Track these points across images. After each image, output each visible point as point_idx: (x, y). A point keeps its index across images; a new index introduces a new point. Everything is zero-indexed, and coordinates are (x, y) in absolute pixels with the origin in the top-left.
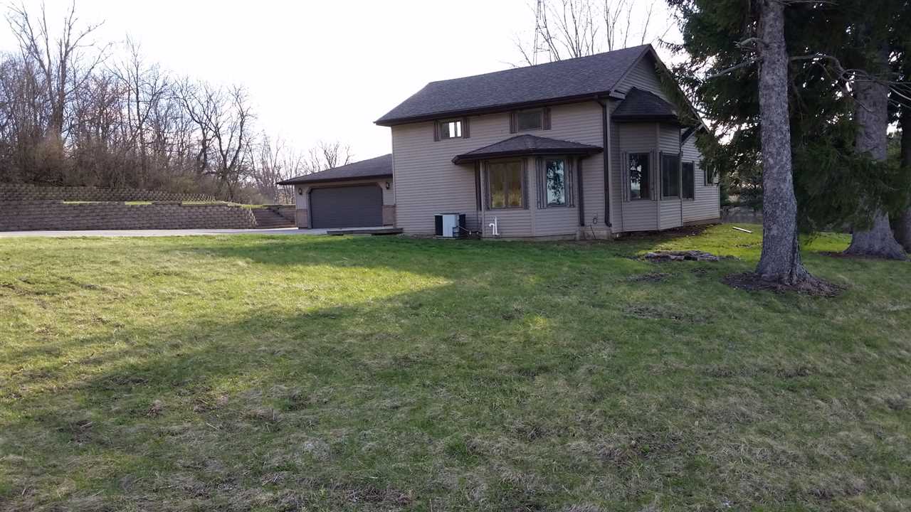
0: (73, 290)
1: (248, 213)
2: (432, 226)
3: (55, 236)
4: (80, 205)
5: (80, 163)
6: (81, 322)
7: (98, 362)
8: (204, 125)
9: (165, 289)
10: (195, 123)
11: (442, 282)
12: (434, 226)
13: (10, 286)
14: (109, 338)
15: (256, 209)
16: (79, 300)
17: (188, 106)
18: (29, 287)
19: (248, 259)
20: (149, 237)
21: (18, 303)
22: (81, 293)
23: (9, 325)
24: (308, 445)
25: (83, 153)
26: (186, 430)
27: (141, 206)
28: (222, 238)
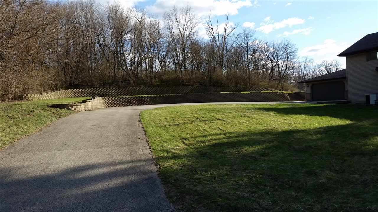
0: (215, 120)
1: (286, 95)
2: (364, 100)
3: (216, 104)
4: (226, 93)
5: (228, 78)
6: (214, 129)
7: (215, 140)
8: (272, 61)
9: (241, 121)
10: (269, 61)
11: (348, 122)
12: (365, 100)
13: (198, 119)
14: (220, 134)
15: (290, 93)
16: (216, 123)
17: (266, 55)
18: (203, 119)
19: (275, 112)
20: (247, 105)
21: (199, 123)
22: (217, 121)
23: (196, 129)
24: (263, 165)
25: (229, 75)
26: (231, 157)
27: (246, 93)
28: (272, 105)
